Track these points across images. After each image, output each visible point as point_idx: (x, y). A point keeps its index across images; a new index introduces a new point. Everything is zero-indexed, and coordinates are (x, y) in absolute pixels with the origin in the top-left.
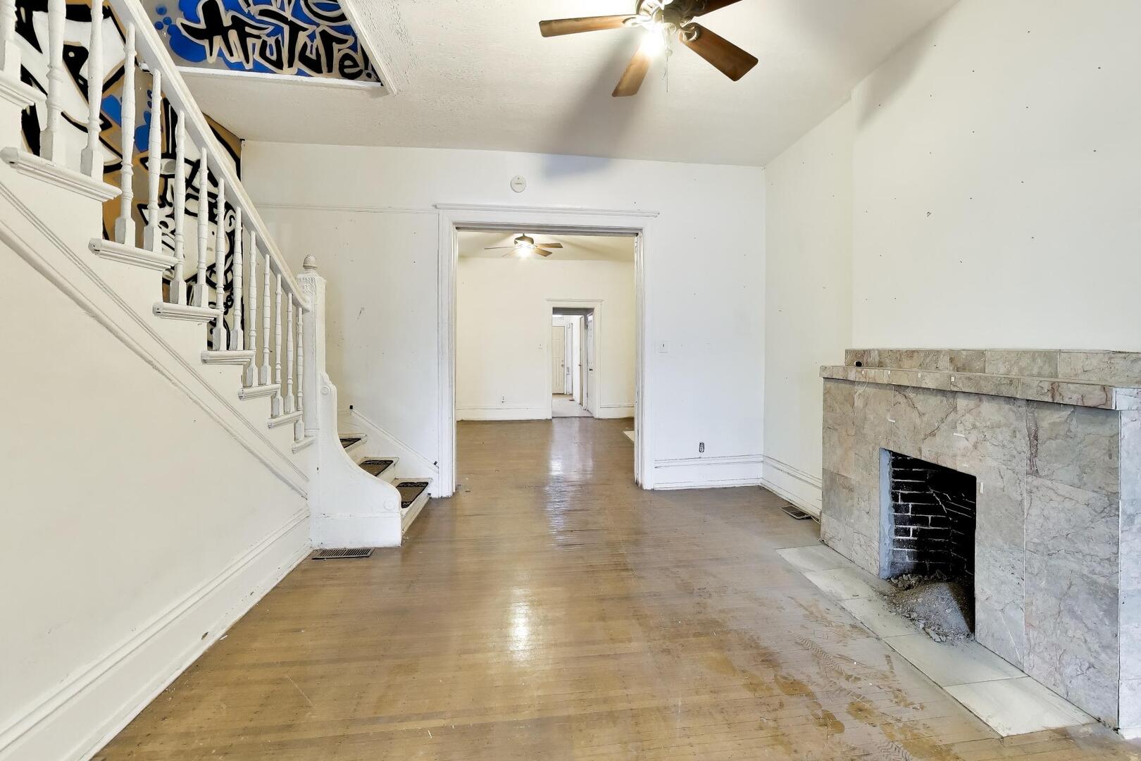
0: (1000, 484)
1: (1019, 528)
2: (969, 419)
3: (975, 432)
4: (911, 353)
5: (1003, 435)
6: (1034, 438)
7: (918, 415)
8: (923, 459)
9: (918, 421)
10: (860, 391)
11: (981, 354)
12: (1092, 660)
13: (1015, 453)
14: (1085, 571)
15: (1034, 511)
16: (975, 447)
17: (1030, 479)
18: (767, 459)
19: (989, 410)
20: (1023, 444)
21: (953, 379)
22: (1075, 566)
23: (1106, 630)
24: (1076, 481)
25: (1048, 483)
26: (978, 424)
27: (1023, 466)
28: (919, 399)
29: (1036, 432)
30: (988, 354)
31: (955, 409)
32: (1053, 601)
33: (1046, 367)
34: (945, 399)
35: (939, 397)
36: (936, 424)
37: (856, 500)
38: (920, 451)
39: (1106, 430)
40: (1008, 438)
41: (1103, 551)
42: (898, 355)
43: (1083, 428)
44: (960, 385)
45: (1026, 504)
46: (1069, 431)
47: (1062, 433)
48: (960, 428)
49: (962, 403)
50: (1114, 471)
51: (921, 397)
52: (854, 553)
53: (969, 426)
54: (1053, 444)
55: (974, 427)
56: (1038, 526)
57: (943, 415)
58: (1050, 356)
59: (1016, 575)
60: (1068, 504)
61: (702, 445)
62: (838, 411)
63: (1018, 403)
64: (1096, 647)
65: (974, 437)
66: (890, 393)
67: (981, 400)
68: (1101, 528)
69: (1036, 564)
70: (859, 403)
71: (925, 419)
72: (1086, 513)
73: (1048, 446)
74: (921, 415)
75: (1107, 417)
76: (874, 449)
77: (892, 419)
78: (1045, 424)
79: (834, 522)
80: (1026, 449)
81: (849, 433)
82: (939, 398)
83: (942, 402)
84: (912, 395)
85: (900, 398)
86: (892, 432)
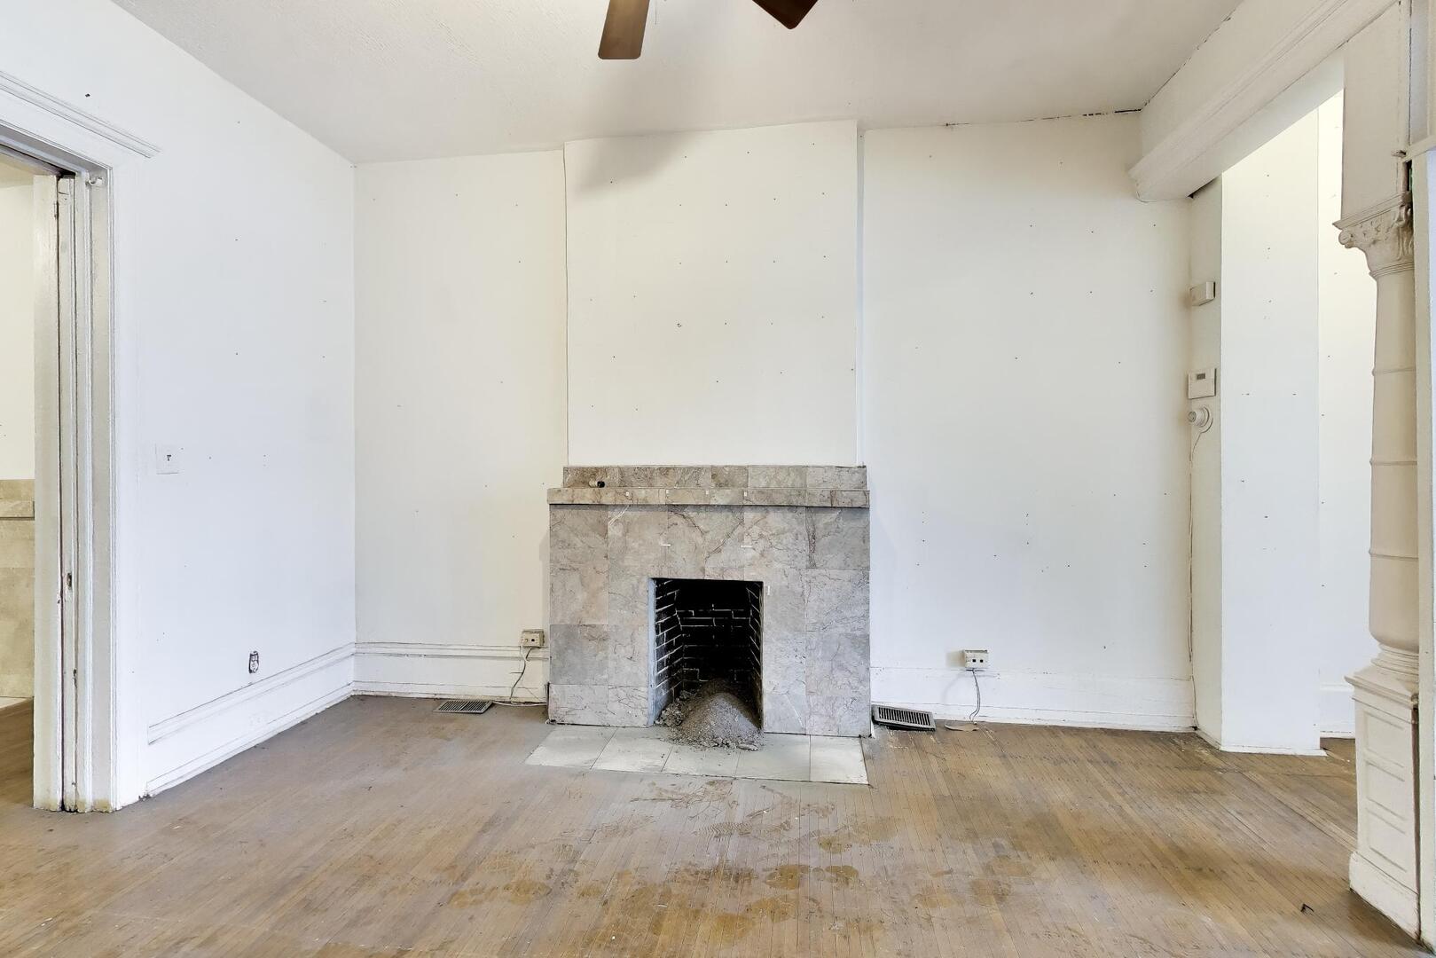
0: (785, 583)
1: (802, 615)
2: (756, 530)
3: (762, 542)
4: (665, 471)
5: (788, 539)
6: (813, 539)
7: (700, 534)
8: (707, 578)
9: (700, 540)
10: (617, 517)
11: (744, 469)
12: (854, 695)
13: (797, 552)
14: (849, 631)
15: (812, 598)
16: (762, 555)
17: (810, 572)
18: (362, 649)
19: (776, 519)
20: (804, 545)
21: (745, 494)
22: (842, 630)
23: (862, 669)
24: (843, 565)
25: (823, 571)
26: (764, 533)
27: (804, 562)
28: (702, 519)
29: (814, 532)
30: (750, 470)
31: (742, 522)
32: (827, 664)
33: (798, 479)
34: (730, 513)
35: (723, 514)
36: (722, 541)
37: (611, 649)
38: (703, 570)
39: (860, 524)
40: (791, 541)
41: (859, 611)
42: (648, 473)
43: (848, 525)
44: (753, 499)
45: (806, 593)
46: (838, 527)
47: (833, 530)
48: (747, 539)
49: (749, 516)
50: (866, 552)
51: (703, 515)
52: (609, 715)
53: (755, 536)
54: (827, 539)
55: (761, 536)
56: (816, 608)
57: (729, 530)
58: (801, 470)
59: (799, 656)
60: (837, 584)
61: (254, 656)
62: (579, 544)
63: (799, 510)
64: (855, 684)
65: (762, 544)
66: (664, 515)
67: (768, 512)
68: (859, 595)
69: (814, 640)
70: (614, 531)
71: (708, 537)
72: (849, 587)
73: (823, 542)
74: (703, 533)
75: (862, 513)
76: (639, 581)
77: (665, 543)
78: (820, 525)
79: (573, 689)
80: (807, 548)
81: (599, 569)
82: (725, 513)
83: (728, 517)
84: (692, 514)
85: (679, 520)
86: (667, 557)
